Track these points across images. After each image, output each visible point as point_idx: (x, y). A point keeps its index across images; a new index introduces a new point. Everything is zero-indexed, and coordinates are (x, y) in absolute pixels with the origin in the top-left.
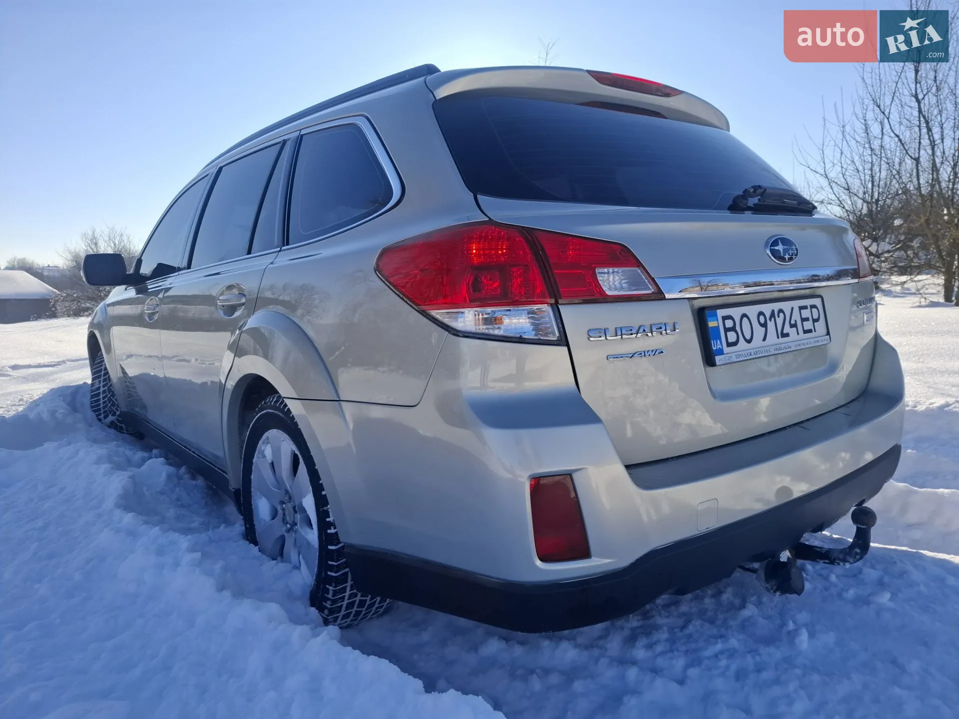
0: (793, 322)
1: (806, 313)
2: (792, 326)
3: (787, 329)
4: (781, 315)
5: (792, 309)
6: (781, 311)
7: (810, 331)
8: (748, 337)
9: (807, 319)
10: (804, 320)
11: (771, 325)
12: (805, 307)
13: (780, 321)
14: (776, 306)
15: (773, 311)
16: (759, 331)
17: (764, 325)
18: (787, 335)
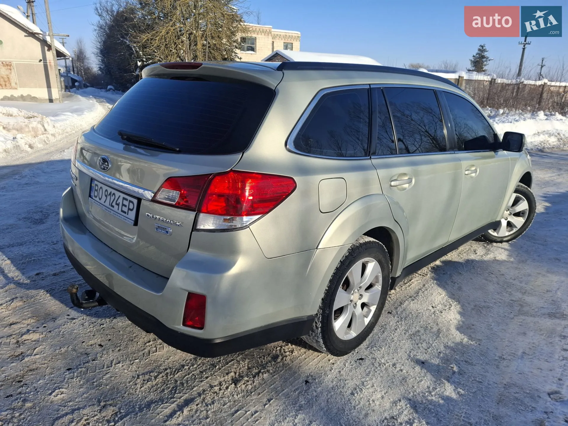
0: (118, 202)
1: (126, 203)
2: (116, 204)
3: (114, 204)
4: (114, 196)
5: (119, 196)
6: (114, 194)
7: (125, 212)
8: (100, 197)
9: (126, 206)
10: (123, 205)
11: (109, 197)
12: (127, 200)
13: (113, 198)
14: (113, 191)
15: (111, 192)
16: (104, 198)
17: (106, 196)
18: (113, 207)
